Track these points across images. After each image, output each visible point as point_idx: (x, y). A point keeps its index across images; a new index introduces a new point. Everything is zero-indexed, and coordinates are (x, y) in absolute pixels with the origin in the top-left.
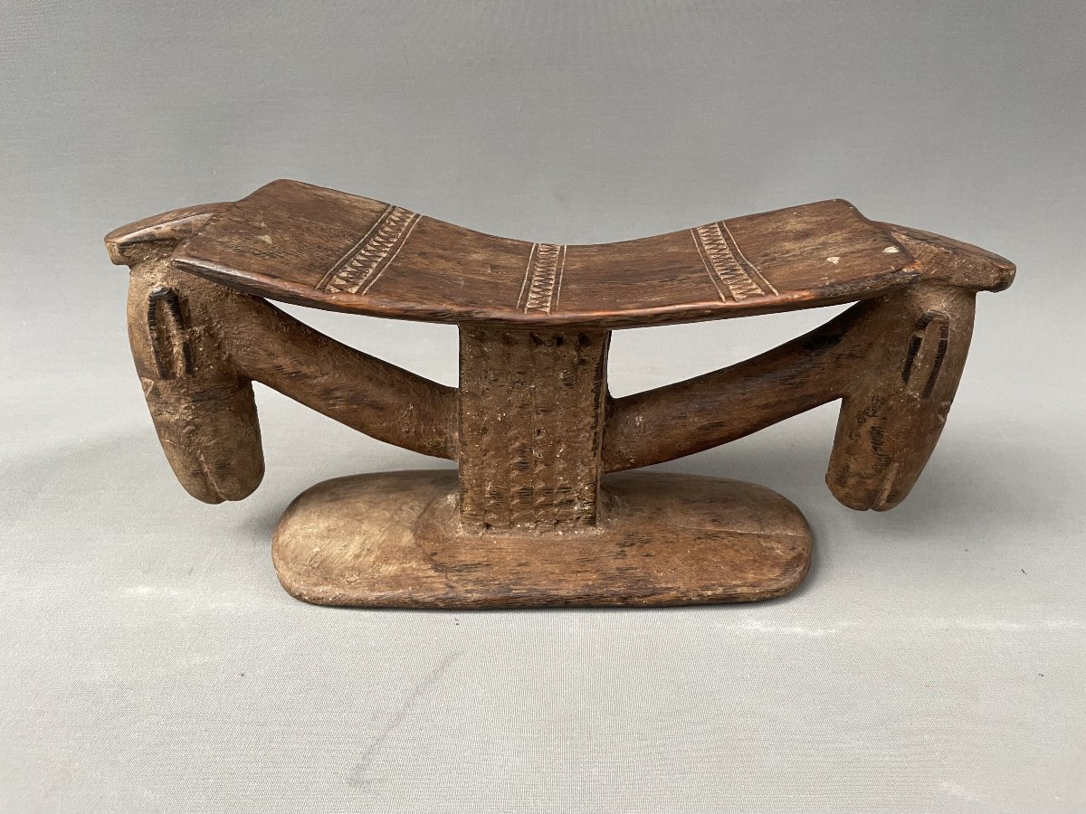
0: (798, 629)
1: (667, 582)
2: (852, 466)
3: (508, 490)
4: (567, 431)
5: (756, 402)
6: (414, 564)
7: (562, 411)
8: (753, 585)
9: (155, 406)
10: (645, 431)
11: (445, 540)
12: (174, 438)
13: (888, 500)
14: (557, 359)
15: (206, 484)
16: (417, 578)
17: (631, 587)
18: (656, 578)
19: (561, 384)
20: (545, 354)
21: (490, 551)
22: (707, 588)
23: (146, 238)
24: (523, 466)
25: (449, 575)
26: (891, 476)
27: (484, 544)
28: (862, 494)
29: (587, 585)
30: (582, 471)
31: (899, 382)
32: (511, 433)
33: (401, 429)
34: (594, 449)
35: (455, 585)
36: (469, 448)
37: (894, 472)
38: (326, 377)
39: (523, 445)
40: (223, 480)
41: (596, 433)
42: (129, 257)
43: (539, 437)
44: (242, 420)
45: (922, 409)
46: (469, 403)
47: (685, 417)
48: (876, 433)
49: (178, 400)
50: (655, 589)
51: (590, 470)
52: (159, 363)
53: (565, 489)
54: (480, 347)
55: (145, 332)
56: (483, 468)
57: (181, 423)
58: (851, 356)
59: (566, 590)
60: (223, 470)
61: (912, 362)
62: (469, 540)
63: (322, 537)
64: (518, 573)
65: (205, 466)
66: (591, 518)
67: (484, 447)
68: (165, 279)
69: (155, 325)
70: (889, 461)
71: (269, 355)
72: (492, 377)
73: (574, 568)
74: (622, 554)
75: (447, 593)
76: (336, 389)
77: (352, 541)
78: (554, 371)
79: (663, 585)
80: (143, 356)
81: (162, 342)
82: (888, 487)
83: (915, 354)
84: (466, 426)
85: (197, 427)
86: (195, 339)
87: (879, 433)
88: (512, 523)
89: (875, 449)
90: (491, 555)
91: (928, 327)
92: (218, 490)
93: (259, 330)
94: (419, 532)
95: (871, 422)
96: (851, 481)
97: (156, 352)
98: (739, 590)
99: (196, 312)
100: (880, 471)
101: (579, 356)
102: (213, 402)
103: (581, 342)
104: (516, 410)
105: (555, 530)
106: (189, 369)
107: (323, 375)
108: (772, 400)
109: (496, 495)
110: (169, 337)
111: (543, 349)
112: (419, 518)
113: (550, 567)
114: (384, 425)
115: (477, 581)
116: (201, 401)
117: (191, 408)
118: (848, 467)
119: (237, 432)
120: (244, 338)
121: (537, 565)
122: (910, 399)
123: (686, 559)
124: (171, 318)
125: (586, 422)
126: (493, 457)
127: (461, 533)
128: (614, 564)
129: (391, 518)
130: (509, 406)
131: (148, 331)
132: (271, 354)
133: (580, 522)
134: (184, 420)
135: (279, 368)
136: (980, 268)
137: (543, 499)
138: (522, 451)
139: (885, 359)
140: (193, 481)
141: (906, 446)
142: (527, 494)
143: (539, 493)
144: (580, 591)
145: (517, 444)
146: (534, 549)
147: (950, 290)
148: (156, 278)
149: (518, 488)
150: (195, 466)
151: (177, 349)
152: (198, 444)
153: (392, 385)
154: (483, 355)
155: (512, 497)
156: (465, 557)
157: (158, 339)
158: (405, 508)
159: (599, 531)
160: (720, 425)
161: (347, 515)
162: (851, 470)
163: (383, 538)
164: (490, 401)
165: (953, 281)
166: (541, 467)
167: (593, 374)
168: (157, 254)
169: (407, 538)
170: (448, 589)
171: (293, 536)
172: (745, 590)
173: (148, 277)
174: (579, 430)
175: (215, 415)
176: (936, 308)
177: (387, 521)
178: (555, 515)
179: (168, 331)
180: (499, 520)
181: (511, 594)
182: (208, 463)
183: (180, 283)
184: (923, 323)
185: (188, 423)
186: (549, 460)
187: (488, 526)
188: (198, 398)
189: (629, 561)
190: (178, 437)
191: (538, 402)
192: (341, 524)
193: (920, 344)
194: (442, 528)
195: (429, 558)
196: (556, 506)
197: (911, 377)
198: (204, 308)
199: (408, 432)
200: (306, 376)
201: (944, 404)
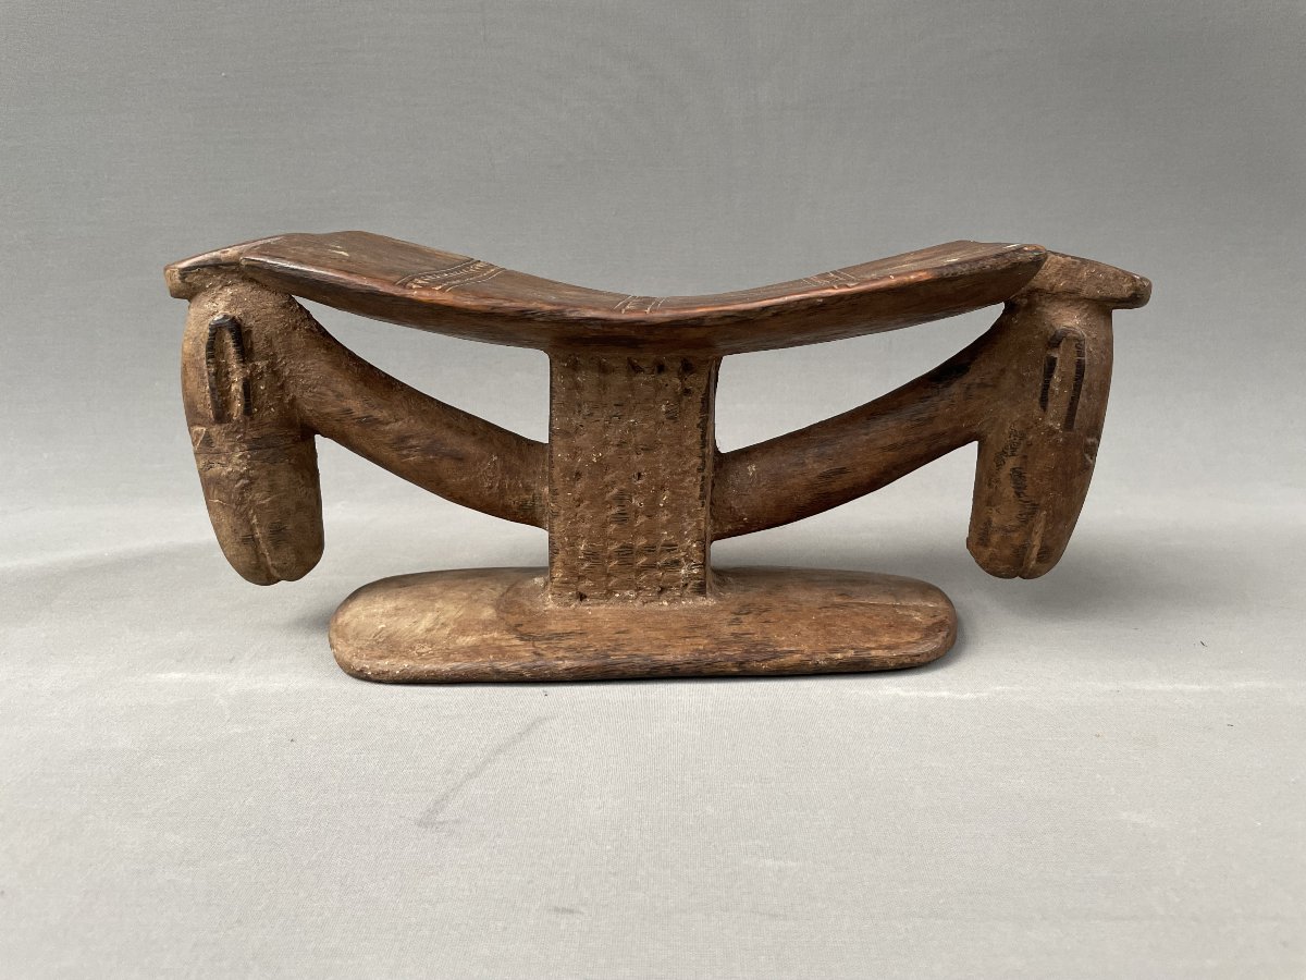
0: (945, 694)
1: (791, 645)
2: (994, 519)
3: (604, 549)
4: (671, 473)
5: (881, 443)
6: (496, 635)
7: (665, 451)
8: (889, 648)
9: (205, 457)
10: (759, 482)
11: (531, 612)
12: (223, 496)
13: (1039, 559)
14: (658, 389)
15: (256, 552)
16: (500, 648)
17: (747, 651)
18: (777, 642)
19: (663, 417)
20: (646, 383)
21: (585, 621)
22: (836, 651)
23: (211, 263)
24: (622, 518)
25: (536, 643)
26: (1039, 528)
27: (577, 615)
28: (1007, 552)
29: (697, 650)
30: (689, 525)
31: (1037, 411)
32: (608, 478)
33: (483, 484)
34: (702, 497)
35: (544, 652)
36: (560, 498)
37: (1042, 524)
38: (400, 423)
39: (622, 492)
40: (277, 548)
41: (703, 478)
42: (190, 284)
43: (640, 482)
44: (303, 477)
45: (1066, 444)
46: (561, 443)
47: (803, 464)
48: (1018, 475)
49: (232, 448)
50: (775, 652)
51: (698, 523)
52: (215, 402)
53: (670, 547)
54: (573, 376)
55: (200, 369)
56: (576, 523)
57: (233, 477)
58: (983, 385)
59: (675, 655)
60: (278, 535)
61: (1048, 386)
62: (560, 612)
63: (387, 615)
64: (616, 640)
65: (257, 530)
66: (700, 585)
67: (577, 496)
68: (228, 307)
69: (213, 357)
70: (1035, 507)
71: (337, 396)
72: (586, 411)
73: (682, 634)
74: (737, 621)
75: (534, 661)
76: (410, 437)
77: (423, 617)
78: (655, 403)
79: (785, 648)
80: (197, 398)
81: (220, 378)
82: (1037, 542)
83: (1051, 376)
84: (556, 471)
85: (252, 480)
86: (256, 376)
87: (1020, 475)
88: (610, 592)
89: (1018, 494)
90: (585, 625)
91: (1061, 345)
92: (270, 563)
93: (327, 368)
94: (502, 607)
95: (1011, 463)
96: (995, 538)
97: (212, 389)
98: (873, 653)
99: (259, 345)
100: (1026, 522)
101: (683, 385)
102: (271, 450)
103: (683, 368)
104: (613, 449)
105: (658, 599)
106: (247, 410)
107: (397, 420)
108: (900, 439)
109: (591, 555)
110: (228, 373)
111: (642, 377)
112: (502, 596)
113: (653, 634)
114: (464, 479)
115: (570, 649)
116: (258, 449)
117: (246, 457)
118: (990, 521)
119: (295, 489)
120: (310, 378)
121: (638, 632)
122: (1052, 432)
123: (811, 624)
124: (232, 350)
125: (692, 463)
126: (588, 507)
127: (551, 606)
128: (727, 631)
129: (470, 597)
130: (606, 443)
131: (205, 368)
132: (340, 396)
133: (688, 590)
134: (237, 472)
135: (348, 411)
136: (1112, 278)
137: (644, 559)
138: (620, 498)
139: (1020, 387)
140: (243, 549)
141: (1053, 489)
142: (626, 553)
143: (641, 553)
144: (688, 656)
145: (615, 491)
146: (636, 618)
147: (1083, 304)
148: (217, 305)
149: (615, 547)
150: (245, 530)
151: (236, 387)
152: (252, 501)
153: (474, 434)
154: (577, 386)
155: (610, 557)
156: (555, 626)
157: (215, 374)
158: (486, 589)
159: (710, 602)
160: (842, 471)
161: (418, 597)
162: (994, 525)
163: (461, 613)
164: (585, 440)
165: (1084, 293)
166: (642, 519)
167: (699, 406)
168: (221, 281)
169: (488, 613)
170: (535, 657)
171: (356, 616)
172: (880, 653)
173: (209, 306)
174: (685, 472)
175: (272, 468)
176: (1069, 324)
177: (464, 599)
178: (659, 580)
179: (227, 365)
180: (594, 588)
181: (609, 661)
182: (260, 525)
183: (244, 313)
184: (1055, 341)
185: (242, 476)
186: (652, 510)
187: (582, 597)
188: (255, 445)
189: (744, 627)
190: (229, 494)
191: (639, 439)
192: (411, 603)
193: (1055, 364)
194: (528, 603)
195: (515, 629)
196: (660, 569)
197: (1050, 405)
198: (269, 341)
199: (490, 488)
200: (377, 421)
201: (1090, 440)
